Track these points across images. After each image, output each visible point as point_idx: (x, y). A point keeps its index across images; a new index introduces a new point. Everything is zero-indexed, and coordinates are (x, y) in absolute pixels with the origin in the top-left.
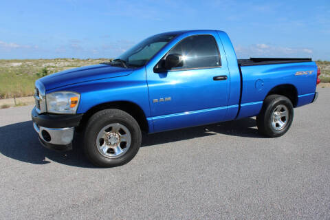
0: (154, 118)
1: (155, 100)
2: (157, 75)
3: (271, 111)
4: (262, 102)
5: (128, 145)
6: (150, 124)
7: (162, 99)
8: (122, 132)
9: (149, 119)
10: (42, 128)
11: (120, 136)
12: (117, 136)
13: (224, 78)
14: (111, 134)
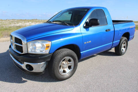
0: (84, 52)
1: (85, 43)
2: (85, 29)
3: (122, 44)
4: (119, 41)
5: (72, 67)
6: (82, 55)
7: (87, 42)
8: (69, 61)
9: (81, 52)
10: (26, 63)
11: (68, 63)
12: (67, 63)
13: (109, 30)
14: (64, 62)
